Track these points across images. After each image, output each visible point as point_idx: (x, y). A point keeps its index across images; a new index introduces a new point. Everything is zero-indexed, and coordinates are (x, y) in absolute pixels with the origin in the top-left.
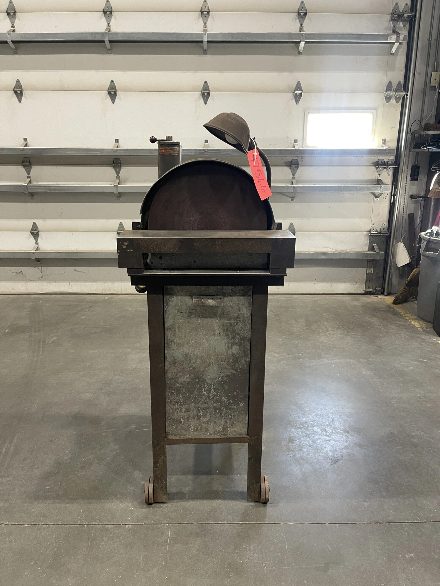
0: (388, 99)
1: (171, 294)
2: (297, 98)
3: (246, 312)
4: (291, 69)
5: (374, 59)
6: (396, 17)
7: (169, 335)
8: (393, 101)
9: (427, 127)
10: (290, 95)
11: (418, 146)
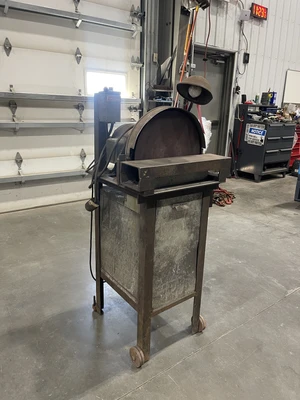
0: (133, 67)
1: (160, 206)
2: (78, 60)
3: (198, 210)
4: (73, 38)
5: (123, 40)
6: (134, 14)
7: (157, 236)
8: (135, 69)
9: (155, 87)
10: (73, 57)
11: (151, 98)
